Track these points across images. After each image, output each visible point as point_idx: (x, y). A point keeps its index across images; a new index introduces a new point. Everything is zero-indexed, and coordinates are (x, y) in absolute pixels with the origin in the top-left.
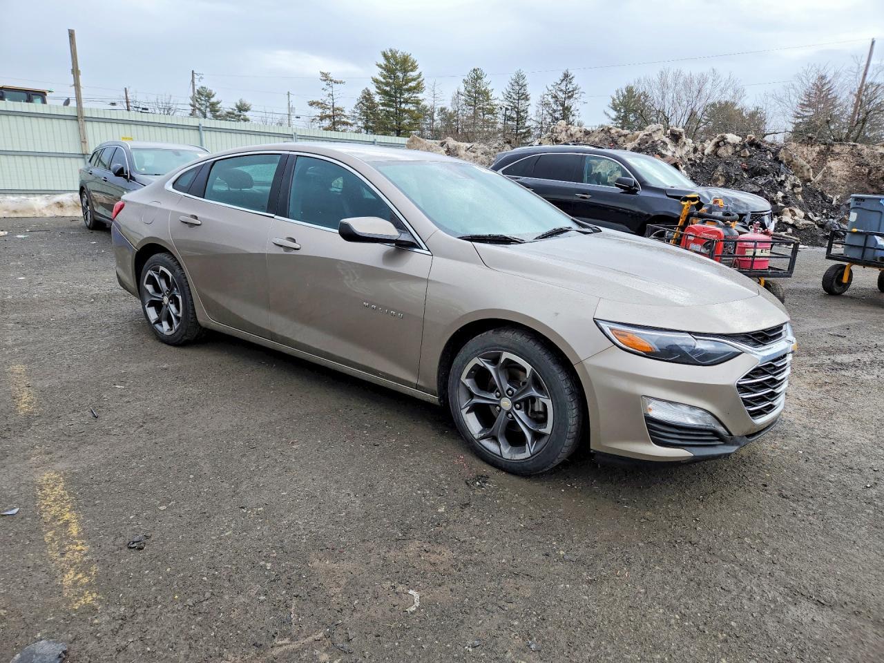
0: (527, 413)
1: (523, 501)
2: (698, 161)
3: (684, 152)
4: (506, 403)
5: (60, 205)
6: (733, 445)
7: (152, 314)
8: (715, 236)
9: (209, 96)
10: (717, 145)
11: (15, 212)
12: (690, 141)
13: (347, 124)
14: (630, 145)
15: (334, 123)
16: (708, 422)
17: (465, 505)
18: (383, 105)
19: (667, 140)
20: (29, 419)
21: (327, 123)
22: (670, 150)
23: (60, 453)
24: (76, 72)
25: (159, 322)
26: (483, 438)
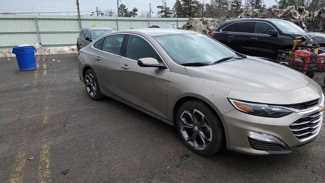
0: (204, 133)
1: (201, 167)
2: (311, 20)
3: (304, 17)
4: (196, 128)
5: (73, 49)
6: (289, 150)
7: (89, 90)
8: (306, 55)
9: (124, 7)
10: (320, 13)
11: (59, 52)
12: (308, 12)
13: (170, 13)
14: (279, 15)
15: (166, 13)
16: (276, 140)
17: (178, 166)
18: (184, 5)
19: (297, 12)
20: (46, 125)
21: (163, 14)
22: (298, 16)
23: (51, 138)
24: (78, 4)
25: (90, 92)
26: (188, 140)
